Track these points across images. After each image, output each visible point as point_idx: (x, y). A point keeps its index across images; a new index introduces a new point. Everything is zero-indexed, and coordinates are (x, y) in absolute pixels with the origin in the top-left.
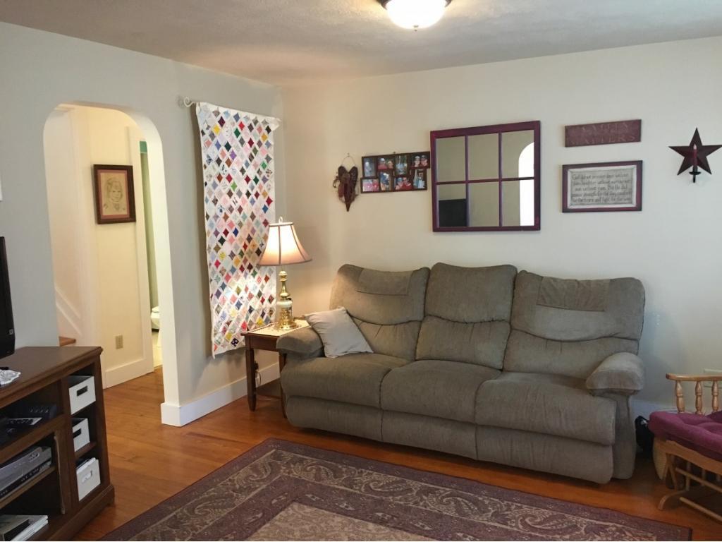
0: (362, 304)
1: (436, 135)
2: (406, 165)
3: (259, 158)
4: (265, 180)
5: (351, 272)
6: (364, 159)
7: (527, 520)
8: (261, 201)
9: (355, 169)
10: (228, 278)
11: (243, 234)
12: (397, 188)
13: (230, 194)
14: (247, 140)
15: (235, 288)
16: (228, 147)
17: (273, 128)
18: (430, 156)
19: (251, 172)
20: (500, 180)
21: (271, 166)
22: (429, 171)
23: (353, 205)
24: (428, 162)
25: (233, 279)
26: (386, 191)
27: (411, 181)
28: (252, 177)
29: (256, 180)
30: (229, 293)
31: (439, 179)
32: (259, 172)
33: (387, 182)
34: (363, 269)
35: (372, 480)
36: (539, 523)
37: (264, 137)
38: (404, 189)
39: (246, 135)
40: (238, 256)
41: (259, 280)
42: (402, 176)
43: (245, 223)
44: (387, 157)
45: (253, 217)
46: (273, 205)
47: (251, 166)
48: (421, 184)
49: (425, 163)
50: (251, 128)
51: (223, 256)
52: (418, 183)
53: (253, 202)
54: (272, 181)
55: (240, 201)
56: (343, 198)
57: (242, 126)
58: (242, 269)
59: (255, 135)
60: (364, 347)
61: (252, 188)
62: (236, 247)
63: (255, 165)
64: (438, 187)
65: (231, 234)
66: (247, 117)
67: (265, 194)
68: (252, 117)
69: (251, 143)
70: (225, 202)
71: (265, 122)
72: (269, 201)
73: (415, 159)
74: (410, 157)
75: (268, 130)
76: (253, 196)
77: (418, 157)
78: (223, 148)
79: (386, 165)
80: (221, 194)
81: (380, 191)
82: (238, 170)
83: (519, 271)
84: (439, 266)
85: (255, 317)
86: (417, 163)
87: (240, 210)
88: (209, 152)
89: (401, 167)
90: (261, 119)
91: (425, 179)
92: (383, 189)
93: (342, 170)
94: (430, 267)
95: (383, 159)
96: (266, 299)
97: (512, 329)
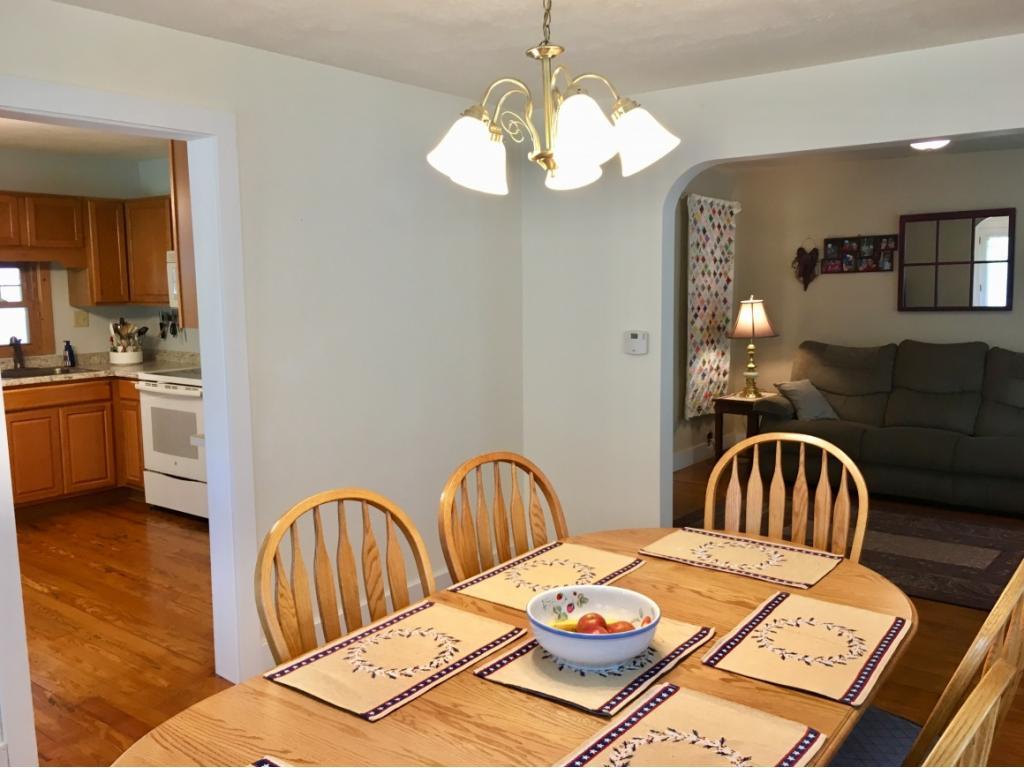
0: (829, 377)
1: (905, 220)
2: (871, 247)
3: (724, 241)
4: (727, 261)
5: (809, 346)
6: (827, 241)
8: (723, 280)
10: (698, 350)
11: (709, 311)
12: (861, 269)
13: (703, 274)
14: (716, 224)
15: (702, 360)
16: (704, 231)
17: (736, 211)
18: (898, 240)
19: (718, 254)
20: (973, 262)
21: (732, 248)
22: (896, 254)
23: (811, 286)
24: (896, 245)
25: (701, 352)
26: (848, 272)
27: (876, 261)
28: (718, 259)
29: (721, 261)
30: (698, 364)
31: (906, 261)
32: (723, 253)
33: (849, 263)
34: (826, 345)
37: (729, 221)
38: (868, 270)
39: (717, 220)
40: (705, 331)
41: (718, 354)
42: (867, 258)
43: (711, 300)
44: (852, 240)
45: (717, 295)
46: (731, 284)
47: (718, 249)
48: (887, 266)
49: (892, 245)
50: (720, 213)
51: (695, 329)
52: (883, 265)
53: (717, 281)
54: (732, 264)
55: (708, 279)
56: (802, 279)
57: (714, 212)
58: (707, 343)
59: (722, 220)
60: (830, 414)
61: (718, 268)
62: (705, 323)
63: (721, 247)
64: (905, 269)
65: (702, 310)
66: (719, 202)
67: (726, 274)
68: (722, 202)
69: (719, 226)
70: (700, 281)
71: (730, 207)
72: (729, 280)
73: (881, 241)
74: (876, 240)
75: (732, 213)
76: (718, 275)
77: (885, 240)
78: (701, 232)
79: (851, 247)
80: (697, 274)
81: (842, 271)
82: (709, 251)
83: (991, 347)
84: (906, 343)
85: (713, 388)
86: (883, 246)
87: (709, 288)
88: (693, 237)
89: (866, 249)
90: (727, 204)
91: (891, 261)
92: (845, 269)
93: (801, 251)
94: (898, 344)
95: (847, 242)
96: (722, 373)
97: (983, 399)
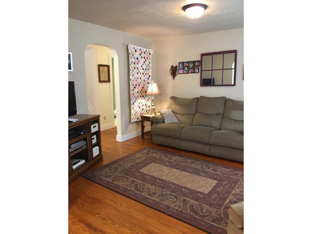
0: (177, 108)
1: (203, 55)
2: (193, 65)
3: (147, 63)
4: (148, 69)
5: (174, 98)
6: (179, 63)
7: (223, 171)
8: (147, 76)
9: (176, 66)
10: (136, 99)
11: (141, 86)
12: (190, 72)
13: (138, 73)
14: (143, 57)
15: (138, 102)
16: (137, 59)
17: (151, 53)
18: (200, 62)
19: (144, 67)
20: (223, 69)
21: (150, 65)
22: (200, 67)
23: (175, 78)
24: (200, 64)
25: (138, 99)
26: (186, 73)
27: (194, 70)
28: (144, 69)
29: (146, 69)
30: (137, 104)
31: (203, 70)
32: (147, 67)
33: (186, 70)
34: (177, 97)
35: (176, 158)
36: (226, 173)
37: (149, 56)
38: (192, 73)
39: (143, 55)
40: (139, 93)
41: (146, 100)
42: (191, 68)
43: (142, 82)
44: (187, 62)
45: (144, 81)
46: (151, 77)
47: (144, 65)
48: (197, 71)
49: (199, 64)
50: (144, 53)
51: (135, 92)
52: (196, 71)
53: (144, 76)
54: (150, 70)
55: (140, 75)
56: (172, 76)
57: (142, 52)
58: (141, 97)
59: (146, 55)
60: (176, 121)
61: (144, 72)
62: (139, 90)
63: (146, 65)
64: (203, 72)
65: (138, 86)
66: (144, 49)
67: (148, 74)
68: (145, 49)
69: (144, 58)
70: (136, 76)
71: (149, 51)
72: (149, 76)
73: (195, 63)
74: (194, 62)
75: (150, 54)
76: (144, 74)
77: (196, 62)
78: (136, 59)
79: (186, 65)
80: (135, 73)
81: (184, 73)
82: (140, 66)
83: (227, 99)
84: (202, 97)
85: (144, 112)
86: (196, 64)
87: (141, 78)
88: (132, 60)
89: (191, 65)
90: (148, 50)
91: (198, 69)
92: (185, 72)
93: (172, 66)
94: (199, 97)
95: (185, 63)
96: (148, 106)
97: (223, 117)
